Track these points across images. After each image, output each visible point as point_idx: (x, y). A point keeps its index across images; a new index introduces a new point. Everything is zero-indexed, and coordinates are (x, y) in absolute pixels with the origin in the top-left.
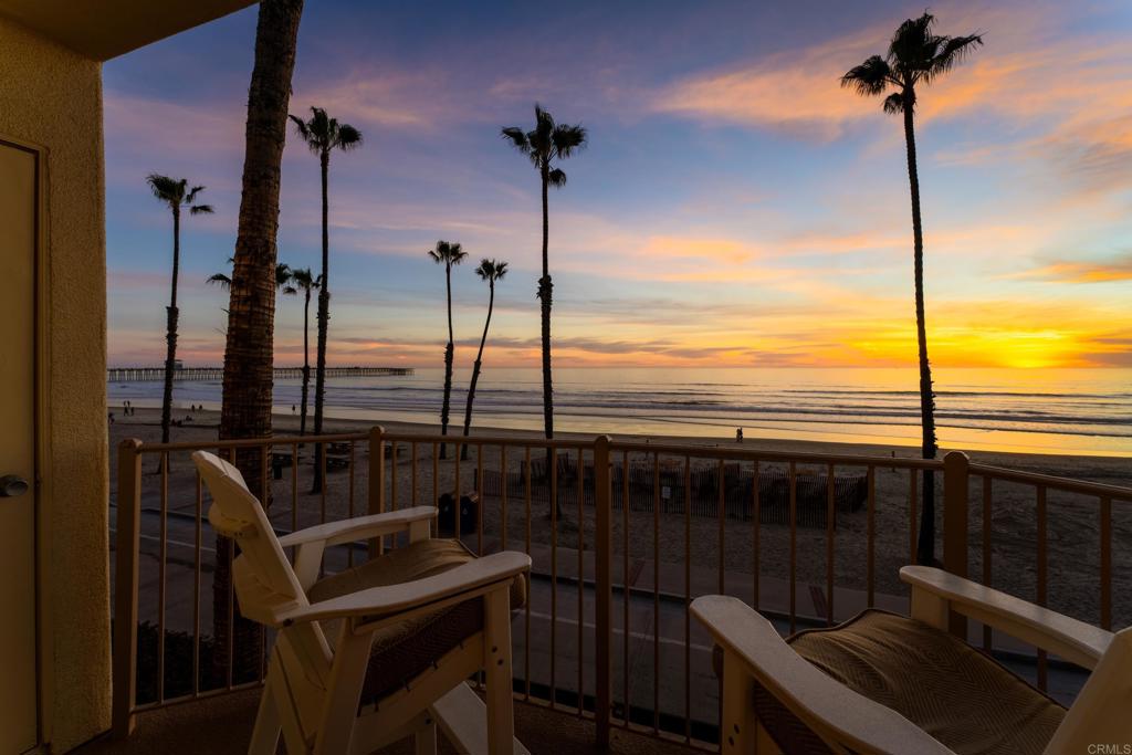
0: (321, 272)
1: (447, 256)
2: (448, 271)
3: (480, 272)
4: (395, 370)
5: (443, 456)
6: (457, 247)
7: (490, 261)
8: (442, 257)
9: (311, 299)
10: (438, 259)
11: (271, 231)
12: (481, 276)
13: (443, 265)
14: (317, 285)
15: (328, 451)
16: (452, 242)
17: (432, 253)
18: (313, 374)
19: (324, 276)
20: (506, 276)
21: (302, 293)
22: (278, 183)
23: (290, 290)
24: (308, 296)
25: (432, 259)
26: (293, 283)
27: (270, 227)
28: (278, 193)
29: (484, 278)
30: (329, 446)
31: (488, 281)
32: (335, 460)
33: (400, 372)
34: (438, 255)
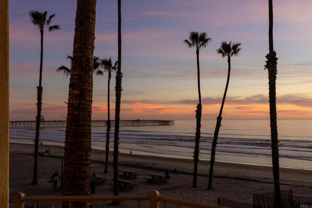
0: (117, 60)
1: (197, 42)
2: (198, 52)
3: (220, 51)
4: (162, 121)
5: (195, 185)
6: (203, 35)
7: (228, 43)
8: (193, 43)
9: (111, 77)
10: (190, 45)
11: (91, 51)
12: (221, 55)
13: (194, 48)
14: (115, 68)
15: (121, 177)
16: (200, 32)
17: (186, 41)
18: (113, 124)
19: (119, 62)
20: (240, 53)
21: (106, 73)
22: (94, 20)
23: (100, 73)
24: (110, 76)
25: (186, 45)
26: (101, 68)
27: (90, 49)
28: (94, 27)
29: (223, 55)
30: (122, 174)
31: (227, 57)
32: (125, 183)
33: (165, 123)
34: (191, 42)
